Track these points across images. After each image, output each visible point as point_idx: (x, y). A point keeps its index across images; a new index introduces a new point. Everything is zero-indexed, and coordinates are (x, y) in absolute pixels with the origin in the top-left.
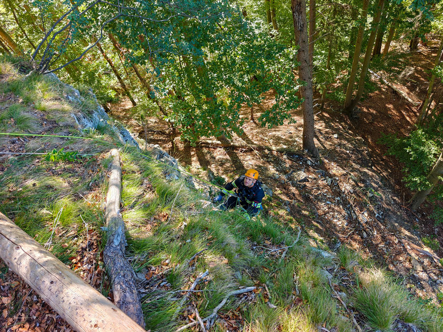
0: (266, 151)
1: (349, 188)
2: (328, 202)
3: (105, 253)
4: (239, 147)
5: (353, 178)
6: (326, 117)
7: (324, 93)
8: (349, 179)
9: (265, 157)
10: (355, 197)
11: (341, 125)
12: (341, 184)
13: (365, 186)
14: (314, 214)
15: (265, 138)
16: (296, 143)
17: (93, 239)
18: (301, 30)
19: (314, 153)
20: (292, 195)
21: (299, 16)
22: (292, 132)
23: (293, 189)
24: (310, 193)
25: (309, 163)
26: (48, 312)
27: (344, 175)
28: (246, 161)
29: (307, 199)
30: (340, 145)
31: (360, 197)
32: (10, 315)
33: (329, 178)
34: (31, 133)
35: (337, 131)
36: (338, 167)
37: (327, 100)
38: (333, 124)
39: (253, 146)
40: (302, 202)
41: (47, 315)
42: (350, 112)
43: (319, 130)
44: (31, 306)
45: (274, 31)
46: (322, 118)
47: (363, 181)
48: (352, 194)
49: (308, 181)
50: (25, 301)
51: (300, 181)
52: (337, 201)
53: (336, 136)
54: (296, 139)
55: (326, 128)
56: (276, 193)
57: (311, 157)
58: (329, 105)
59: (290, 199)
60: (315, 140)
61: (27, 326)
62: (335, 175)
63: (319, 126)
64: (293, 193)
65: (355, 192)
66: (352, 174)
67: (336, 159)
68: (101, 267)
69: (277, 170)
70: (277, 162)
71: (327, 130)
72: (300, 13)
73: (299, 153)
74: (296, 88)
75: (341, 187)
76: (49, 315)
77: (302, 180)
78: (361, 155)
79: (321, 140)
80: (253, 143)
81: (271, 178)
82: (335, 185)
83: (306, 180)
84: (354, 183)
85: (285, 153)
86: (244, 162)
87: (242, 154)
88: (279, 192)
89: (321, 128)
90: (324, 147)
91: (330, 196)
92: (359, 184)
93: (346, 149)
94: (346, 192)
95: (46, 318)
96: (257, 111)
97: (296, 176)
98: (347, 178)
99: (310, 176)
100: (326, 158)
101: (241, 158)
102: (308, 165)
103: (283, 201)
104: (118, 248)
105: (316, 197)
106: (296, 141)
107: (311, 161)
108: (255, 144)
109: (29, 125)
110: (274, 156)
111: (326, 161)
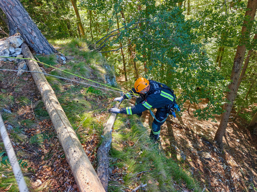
0: (190, 132)
1: (237, 177)
2: (220, 180)
3: (99, 149)
4: (175, 123)
5: (242, 172)
6: (235, 126)
7: (238, 113)
8: (239, 171)
9: (188, 135)
10: (239, 185)
11: (244, 135)
12: (232, 172)
13: (248, 180)
14: (208, 183)
15: (192, 124)
16: (210, 135)
17: (95, 139)
18: (236, 72)
19: (221, 145)
20: (197, 165)
21: (238, 64)
22: (210, 127)
23: (199, 162)
24: (210, 169)
25: (215, 150)
26: (62, 166)
27: (236, 167)
28: (177, 133)
29: (207, 172)
30: (239, 147)
31: (242, 186)
32: (44, 160)
33: (226, 165)
34: (84, 77)
35: (240, 138)
36: (234, 161)
37: (239, 117)
38: (238, 133)
39: (183, 126)
40: (202, 172)
41: (61, 168)
42: (253, 130)
43: (228, 132)
44: (56, 159)
45: (218, 68)
46: (232, 126)
47: (248, 177)
48: (238, 181)
49: (211, 161)
50: (54, 156)
51: (206, 159)
52: (226, 182)
53: (238, 141)
54: (211, 132)
55: (233, 133)
56: (188, 160)
57: (218, 147)
58: (239, 120)
59: (196, 167)
60: (224, 138)
61: (50, 168)
62: (230, 165)
63: (229, 130)
64: (199, 164)
65: (240, 181)
66: (242, 169)
67: (233, 155)
68: (95, 155)
69: (193, 146)
70: (195, 141)
71: (234, 135)
72: (239, 62)
73: (210, 141)
74: (223, 103)
75: (232, 174)
76: (62, 168)
77: (207, 159)
78: (252, 159)
79: (227, 139)
80: (183, 124)
81: (188, 149)
82: (228, 171)
83: (209, 159)
84: (241, 175)
85: (201, 138)
86: (175, 133)
87: (175, 128)
88: (190, 160)
89: (229, 132)
90: (228, 144)
91: (223, 177)
92: (245, 178)
93: (243, 151)
94: (234, 179)
95: (60, 169)
96: (192, 107)
97: (204, 155)
98: (238, 170)
99: (213, 158)
100: (227, 152)
101: (174, 130)
102: (214, 151)
103: (190, 166)
104: (107, 149)
105: (213, 173)
106: (211, 134)
107: (216, 149)
108: (185, 125)
109: (85, 73)
110: (194, 137)
111: (227, 153)
